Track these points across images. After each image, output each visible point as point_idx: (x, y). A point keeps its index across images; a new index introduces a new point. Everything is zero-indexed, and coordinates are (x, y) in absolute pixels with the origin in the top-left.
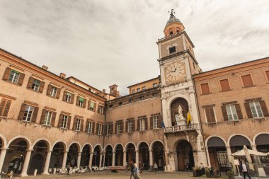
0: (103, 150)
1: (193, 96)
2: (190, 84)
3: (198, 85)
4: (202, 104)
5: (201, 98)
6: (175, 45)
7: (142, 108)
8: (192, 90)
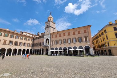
0: (33, 50)
1: (50, 38)
2: (50, 35)
3: (51, 36)
4: (51, 40)
5: (51, 39)
6: (49, 24)
7: (40, 41)
8: (50, 37)
